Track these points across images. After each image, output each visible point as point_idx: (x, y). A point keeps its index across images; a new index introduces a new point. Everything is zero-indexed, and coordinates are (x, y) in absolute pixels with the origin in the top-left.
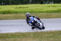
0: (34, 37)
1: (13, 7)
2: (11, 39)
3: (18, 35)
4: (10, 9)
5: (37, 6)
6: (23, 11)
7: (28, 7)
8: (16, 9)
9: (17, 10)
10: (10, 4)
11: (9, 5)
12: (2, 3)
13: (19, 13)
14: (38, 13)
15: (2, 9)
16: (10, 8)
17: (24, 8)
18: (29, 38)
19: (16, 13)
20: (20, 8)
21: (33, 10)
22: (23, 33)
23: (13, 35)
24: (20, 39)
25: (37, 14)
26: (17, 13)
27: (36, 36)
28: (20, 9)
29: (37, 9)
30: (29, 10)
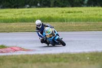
0: (92, 60)
1: (57, 11)
2: (52, 64)
3: (66, 58)
4: (52, 15)
5: (96, 11)
6: (74, 17)
7: (81, 12)
8: (62, 14)
9: (64, 16)
10: (51, 5)
11: (49, 7)
12: (38, 4)
13: (67, 22)
14: (99, 21)
15: (38, 13)
16: (52, 13)
17: (75, 12)
18: (83, 63)
19: (62, 20)
20: (69, 12)
21: (91, 16)
22: (74, 54)
23: (57, 58)
24: (68, 64)
25: (97, 22)
26: (64, 21)
27: (95, 59)
28: (69, 14)
29: (96, 15)
30: (84, 17)
